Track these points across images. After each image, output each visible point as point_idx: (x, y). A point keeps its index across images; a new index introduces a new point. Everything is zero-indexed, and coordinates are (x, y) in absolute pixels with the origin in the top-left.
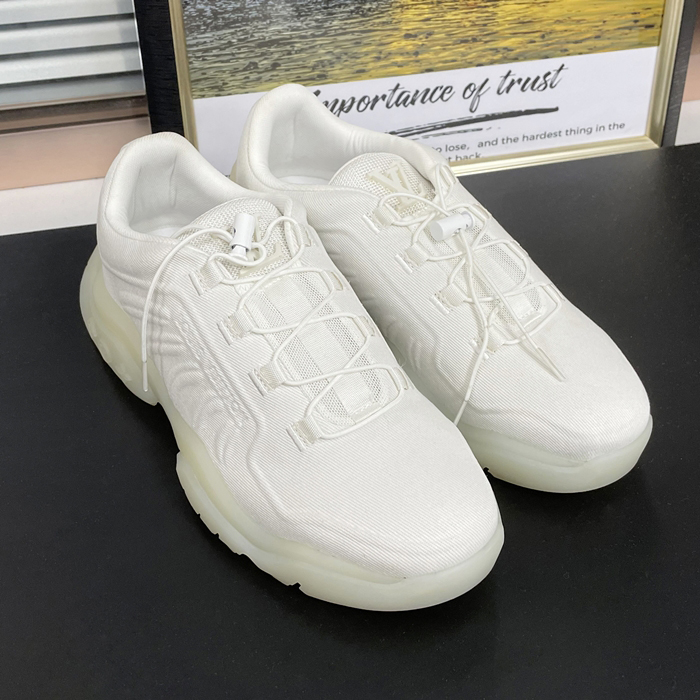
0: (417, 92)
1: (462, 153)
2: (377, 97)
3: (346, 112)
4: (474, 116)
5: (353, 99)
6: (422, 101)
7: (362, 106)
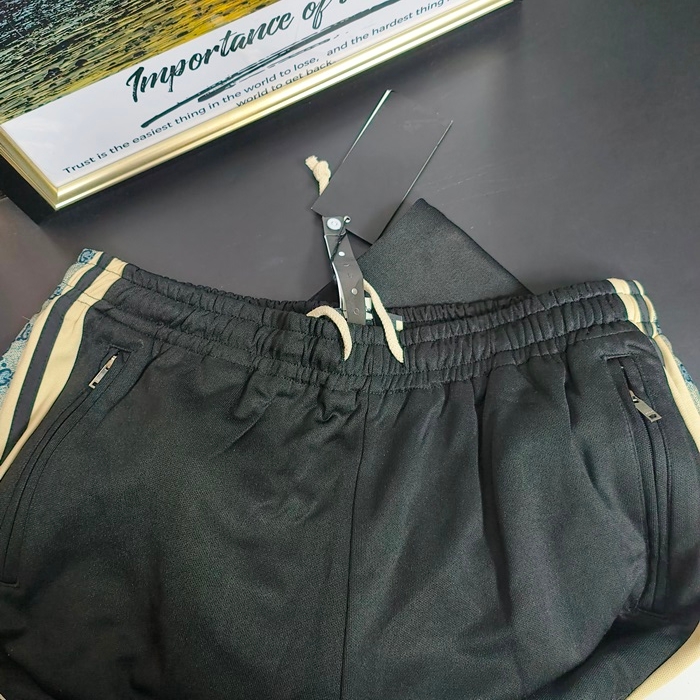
0: (252, 31)
1: (312, 67)
2: (209, 51)
3: (179, 75)
4: (319, 31)
5: (183, 62)
6: (260, 37)
7: (195, 63)
